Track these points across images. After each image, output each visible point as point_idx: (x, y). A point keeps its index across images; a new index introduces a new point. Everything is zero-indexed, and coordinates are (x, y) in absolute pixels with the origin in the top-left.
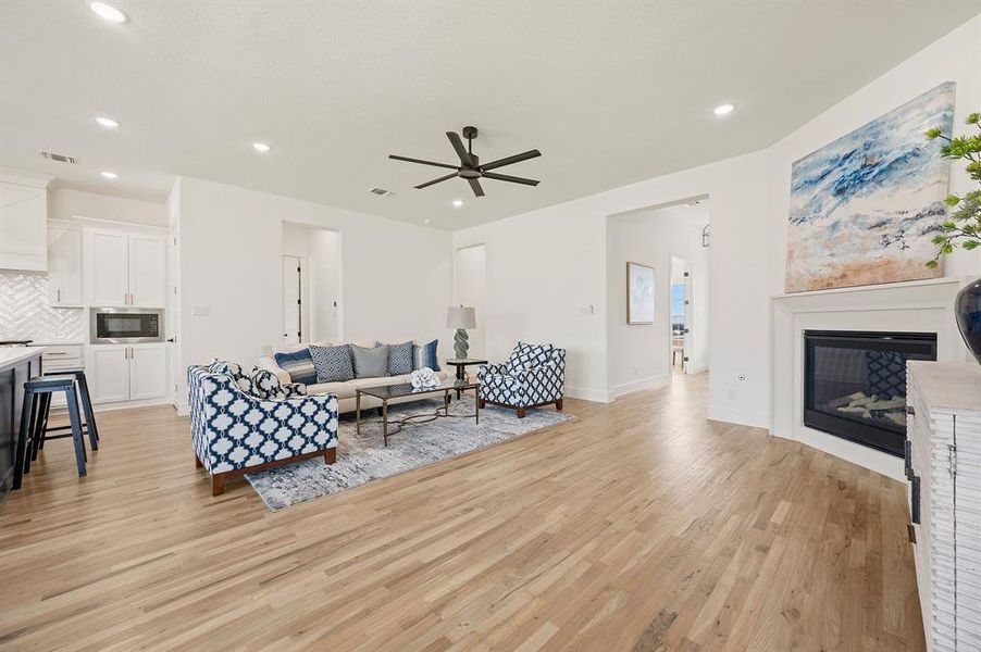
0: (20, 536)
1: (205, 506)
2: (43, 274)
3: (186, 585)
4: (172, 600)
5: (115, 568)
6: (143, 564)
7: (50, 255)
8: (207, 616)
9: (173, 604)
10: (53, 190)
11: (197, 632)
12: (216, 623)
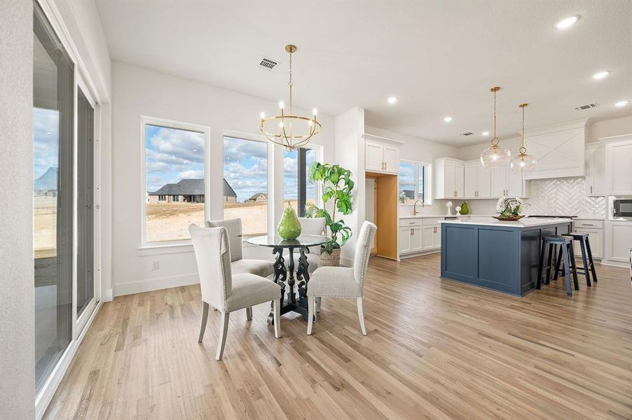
0: (523, 308)
1: (625, 348)
2: (584, 178)
3: (565, 374)
4: (550, 373)
5: (541, 342)
6: (556, 350)
7: (587, 165)
8: (559, 393)
9: (549, 375)
10: (590, 126)
11: (546, 394)
12: (559, 400)
